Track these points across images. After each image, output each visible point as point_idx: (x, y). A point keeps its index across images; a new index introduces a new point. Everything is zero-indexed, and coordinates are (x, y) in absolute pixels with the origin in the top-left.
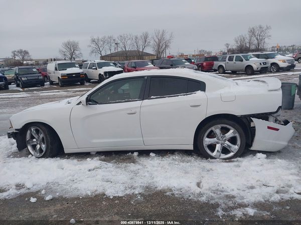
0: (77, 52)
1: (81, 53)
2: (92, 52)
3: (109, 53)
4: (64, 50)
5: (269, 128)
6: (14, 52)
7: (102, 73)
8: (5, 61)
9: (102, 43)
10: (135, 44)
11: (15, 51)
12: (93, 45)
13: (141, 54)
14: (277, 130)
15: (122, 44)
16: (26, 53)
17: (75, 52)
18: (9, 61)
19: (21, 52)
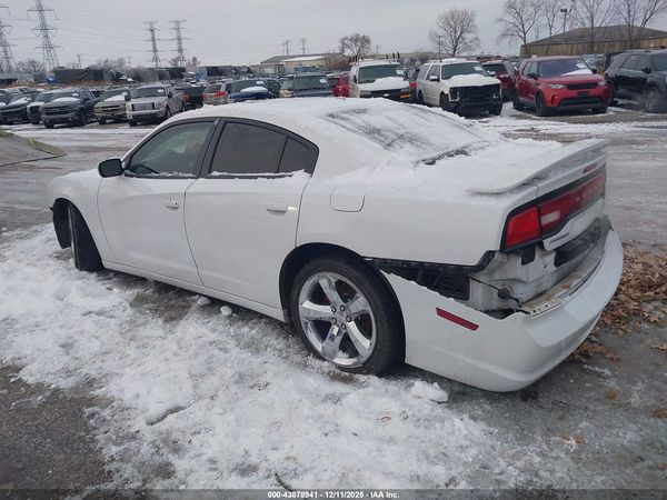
0: (468, 37)
1: (477, 39)
2: (504, 35)
3: (545, 35)
4: (441, 32)
5: (441, 313)
6: (343, 41)
7: (447, 92)
8: (325, 59)
9: (532, 10)
10: (624, 9)
11: (346, 39)
12: (510, 18)
13: (635, 34)
14: (473, 327)
15: (585, 10)
16: (365, 41)
17: (466, 35)
18: (333, 61)
19: (355, 39)
